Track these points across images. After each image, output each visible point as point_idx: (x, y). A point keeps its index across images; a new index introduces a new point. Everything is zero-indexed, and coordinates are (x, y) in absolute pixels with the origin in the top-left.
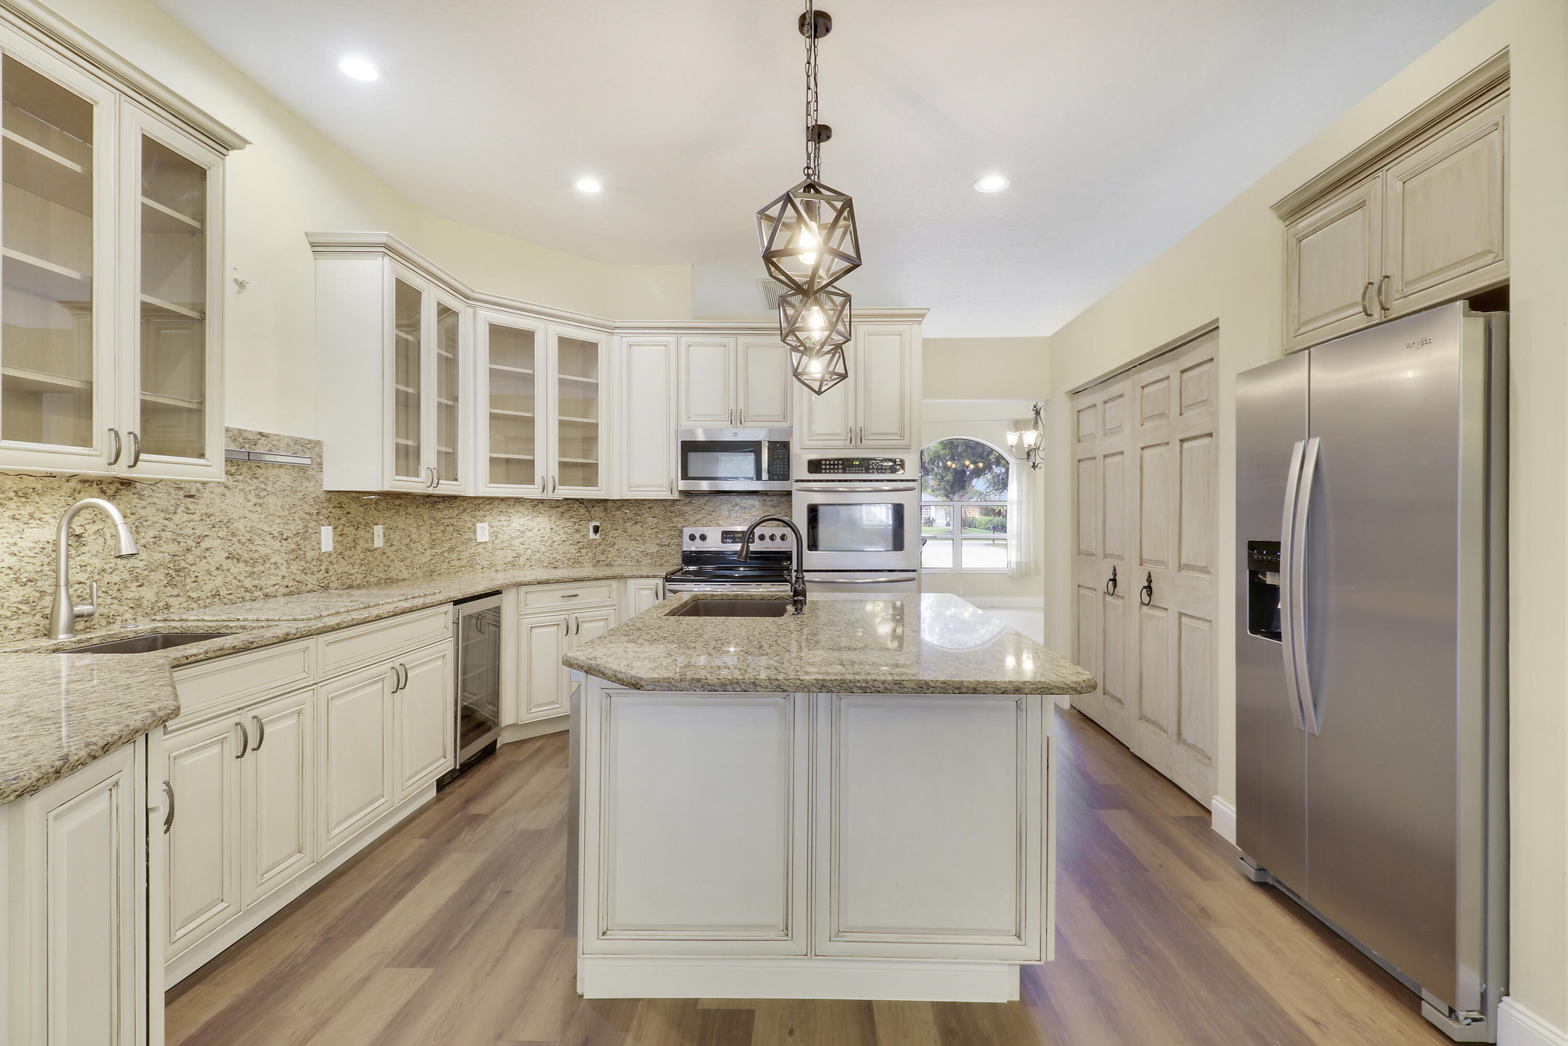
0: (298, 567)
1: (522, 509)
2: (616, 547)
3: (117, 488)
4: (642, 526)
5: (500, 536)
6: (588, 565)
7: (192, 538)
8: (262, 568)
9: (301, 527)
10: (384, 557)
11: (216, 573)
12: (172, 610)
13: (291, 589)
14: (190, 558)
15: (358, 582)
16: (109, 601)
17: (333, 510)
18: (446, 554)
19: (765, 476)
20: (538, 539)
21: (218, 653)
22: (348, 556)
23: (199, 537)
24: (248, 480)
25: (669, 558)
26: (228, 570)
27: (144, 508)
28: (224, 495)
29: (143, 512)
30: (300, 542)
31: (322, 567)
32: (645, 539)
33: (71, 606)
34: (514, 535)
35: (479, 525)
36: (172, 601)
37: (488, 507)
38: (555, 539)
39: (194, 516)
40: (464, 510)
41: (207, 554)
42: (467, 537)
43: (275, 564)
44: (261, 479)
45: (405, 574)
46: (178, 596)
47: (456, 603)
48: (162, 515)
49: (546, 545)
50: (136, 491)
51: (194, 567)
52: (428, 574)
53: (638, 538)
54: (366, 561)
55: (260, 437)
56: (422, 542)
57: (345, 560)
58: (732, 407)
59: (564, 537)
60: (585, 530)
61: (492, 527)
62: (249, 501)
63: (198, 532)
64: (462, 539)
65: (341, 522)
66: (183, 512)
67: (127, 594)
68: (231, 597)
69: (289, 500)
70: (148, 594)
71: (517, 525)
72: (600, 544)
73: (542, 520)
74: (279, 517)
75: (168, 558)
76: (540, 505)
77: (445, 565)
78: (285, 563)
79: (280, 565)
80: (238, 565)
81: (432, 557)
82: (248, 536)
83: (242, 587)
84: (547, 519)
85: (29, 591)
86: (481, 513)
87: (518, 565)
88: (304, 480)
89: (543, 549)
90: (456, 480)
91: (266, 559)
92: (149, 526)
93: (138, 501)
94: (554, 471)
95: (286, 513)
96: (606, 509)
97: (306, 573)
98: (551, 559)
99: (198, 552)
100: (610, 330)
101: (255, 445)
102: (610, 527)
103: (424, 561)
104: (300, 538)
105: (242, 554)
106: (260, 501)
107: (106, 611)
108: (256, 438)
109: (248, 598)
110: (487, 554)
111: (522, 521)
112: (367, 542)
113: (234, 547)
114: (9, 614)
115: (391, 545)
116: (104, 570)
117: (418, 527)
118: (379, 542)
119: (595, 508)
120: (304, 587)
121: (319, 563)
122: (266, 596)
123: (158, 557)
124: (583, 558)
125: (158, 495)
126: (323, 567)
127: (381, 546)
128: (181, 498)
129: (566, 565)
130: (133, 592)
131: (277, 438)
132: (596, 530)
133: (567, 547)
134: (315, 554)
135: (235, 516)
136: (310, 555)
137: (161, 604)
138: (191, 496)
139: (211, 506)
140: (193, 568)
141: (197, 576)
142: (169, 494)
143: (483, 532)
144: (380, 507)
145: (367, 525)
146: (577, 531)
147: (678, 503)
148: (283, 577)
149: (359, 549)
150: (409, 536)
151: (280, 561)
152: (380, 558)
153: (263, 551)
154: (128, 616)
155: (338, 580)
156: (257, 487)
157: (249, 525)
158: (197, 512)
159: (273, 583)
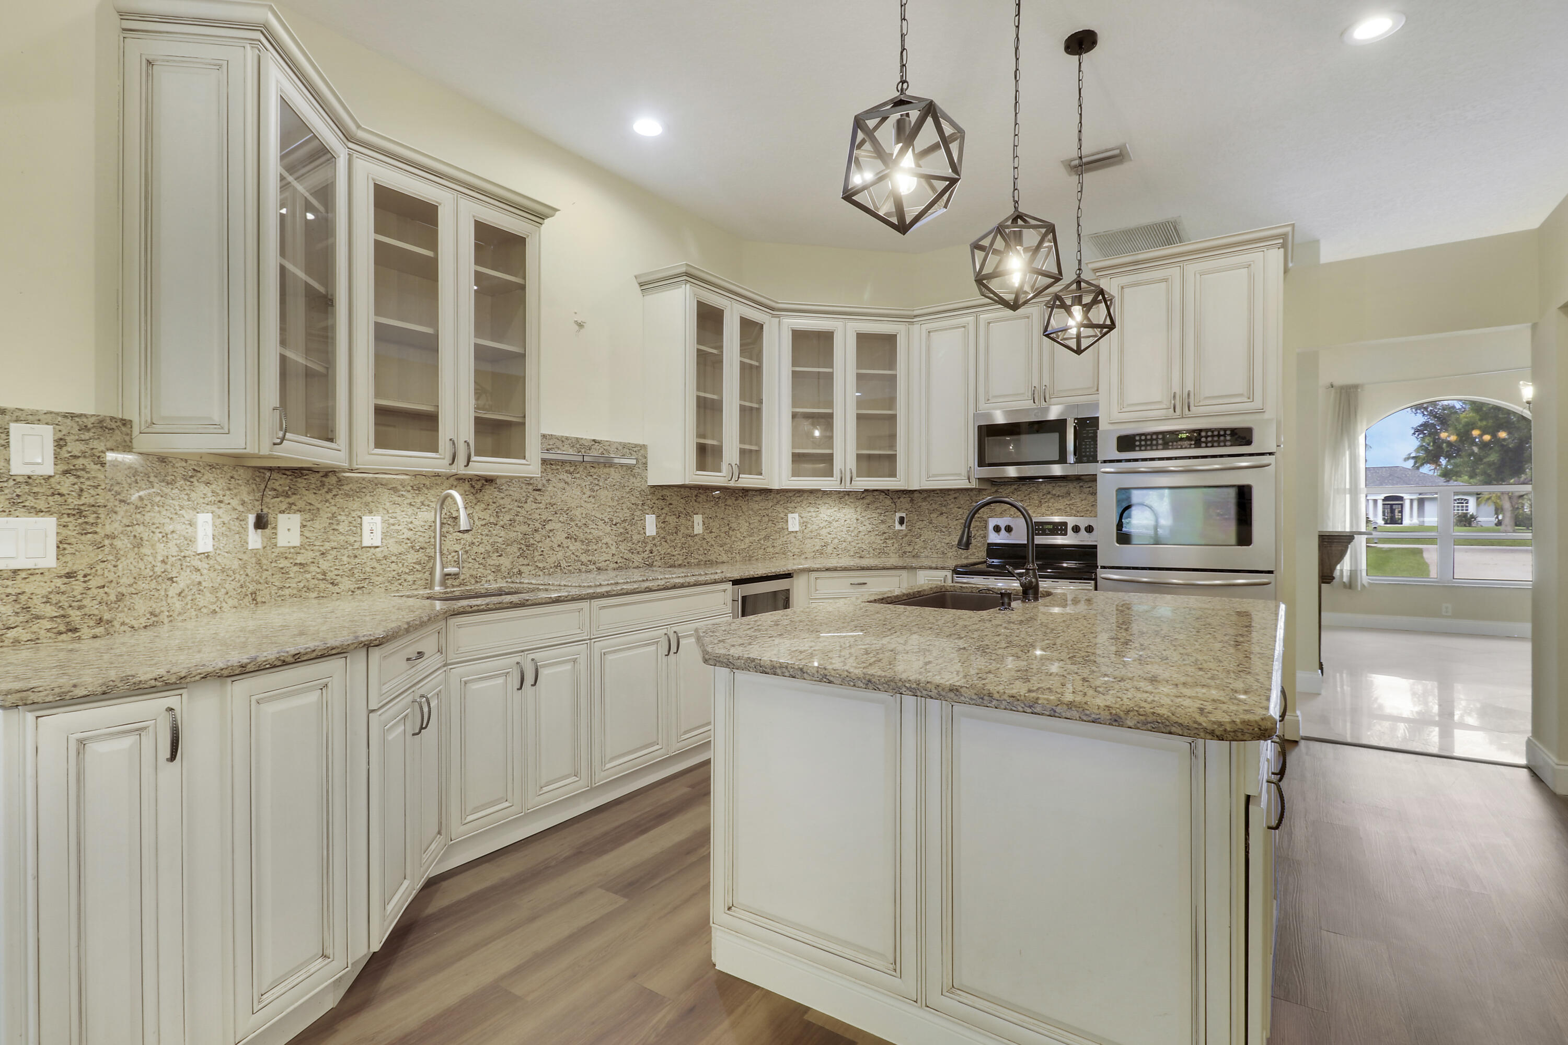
0: (625, 548)
1: (829, 501)
2: (922, 538)
3: (483, 484)
4: (947, 517)
5: (809, 526)
6: (894, 555)
7: (539, 521)
8: (595, 547)
9: (628, 515)
10: (704, 542)
11: (557, 549)
12: (523, 575)
13: (620, 564)
14: (538, 537)
15: (680, 562)
16: (477, 566)
17: (657, 502)
18: (762, 542)
19: (1071, 458)
20: (845, 529)
21: (498, 606)
22: (670, 540)
23: (544, 521)
24: (583, 477)
25: (974, 551)
26: (568, 547)
27: (503, 498)
28: (564, 489)
29: (502, 502)
30: (628, 527)
31: (646, 549)
32: (950, 530)
33: (443, 567)
34: (822, 525)
35: (790, 516)
36: (523, 569)
37: (799, 499)
38: (861, 529)
39: (541, 505)
40: (778, 503)
41: (551, 534)
42: (780, 526)
43: (606, 544)
44: (595, 477)
45: (725, 558)
46: (528, 565)
47: (736, 582)
48: (516, 504)
49: (853, 535)
50: (496, 486)
51: (540, 543)
52: (747, 558)
53: (944, 530)
54: (686, 545)
55: (594, 443)
56: (741, 530)
57: (668, 543)
58: (1035, 383)
59: (870, 527)
60: (891, 521)
61: (802, 517)
62: (584, 494)
63: (544, 517)
64: (776, 529)
65: (663, 511)
66: (532, 501)
67: (490, 561)
68: (570, 568)
69: (618, 493)
70: (505, 562)
71: (825, 516)
72: (906, 535)
73: (848, 511)
74: (609, 506)
75: (520, 536)
76: (847, 497)
77: (761, 552)
78: (615, 543)
79: (610, 545)
80: (575, 544)
81: (750, 544)
82: (584, 521)
83: (579, 561)
84: (853, 510)
85: (420, 555)
86: (793, 505)
87: (826, 553)
88: (631, 477)
89: (850, 539)
90: (761, 474)
91: (598, 540)
92: (506, 512)
93: (498, 493)
94: (852, 463)
95: (615, 503)
96: (912, 500)
97: (632, 553)
98: (857, 548)
99: (544, 532)
100: (909, 319)
101: (590, 449)
102: (916, 518)
103: (743, 547)
104: (627, 524)
105: (579, 535)
106: (594, 494)
107: (474, 573)
108: (590, 444)
109: (584, 570)
110: (797, 543)
111: (829, 512)
112: (687, 528)
113: (573, 530)
114: (407, 571)
115: (711, 532)
116: (473, 543)
117: (737, 517)
118: (698, 529)
119: (901, 499)
120: (631, 564)
121: (644, 544)
122: (599, 569)
123: (513, 535)
124: (888, 548)
125: (512, 489)
126: (648, 548)
127: (701, 532)
128: (531, 491)
129: (871, 555)
130: (494, 560)
131: (608, 443)
132: (902, 521)
133: (873, 537)
134: (641, 537)
135: (573, 505)
136: (636, 537)
137: (515, 571)
138: (539, 490)
139: (554, 497)
140: (540, 545)
141: (542, 551)
142: (522, 488)
143: (794, 522)
144: (700, 499)
145: (687, 514)
146: (883, 522)
147: (984, 493)
148: (613, 555)
149: (680, 534)
150: (728, 524)
151: (610, 542)
152: (700, 543)
153: (595, 532)
154: (490, 578)
155: (661, 559)
156: (592, 483)
157: (584, 513)
158: (543, 502)
159: (604, 559)
